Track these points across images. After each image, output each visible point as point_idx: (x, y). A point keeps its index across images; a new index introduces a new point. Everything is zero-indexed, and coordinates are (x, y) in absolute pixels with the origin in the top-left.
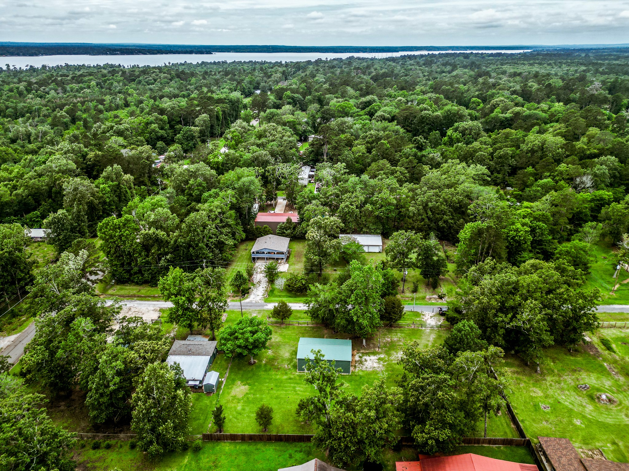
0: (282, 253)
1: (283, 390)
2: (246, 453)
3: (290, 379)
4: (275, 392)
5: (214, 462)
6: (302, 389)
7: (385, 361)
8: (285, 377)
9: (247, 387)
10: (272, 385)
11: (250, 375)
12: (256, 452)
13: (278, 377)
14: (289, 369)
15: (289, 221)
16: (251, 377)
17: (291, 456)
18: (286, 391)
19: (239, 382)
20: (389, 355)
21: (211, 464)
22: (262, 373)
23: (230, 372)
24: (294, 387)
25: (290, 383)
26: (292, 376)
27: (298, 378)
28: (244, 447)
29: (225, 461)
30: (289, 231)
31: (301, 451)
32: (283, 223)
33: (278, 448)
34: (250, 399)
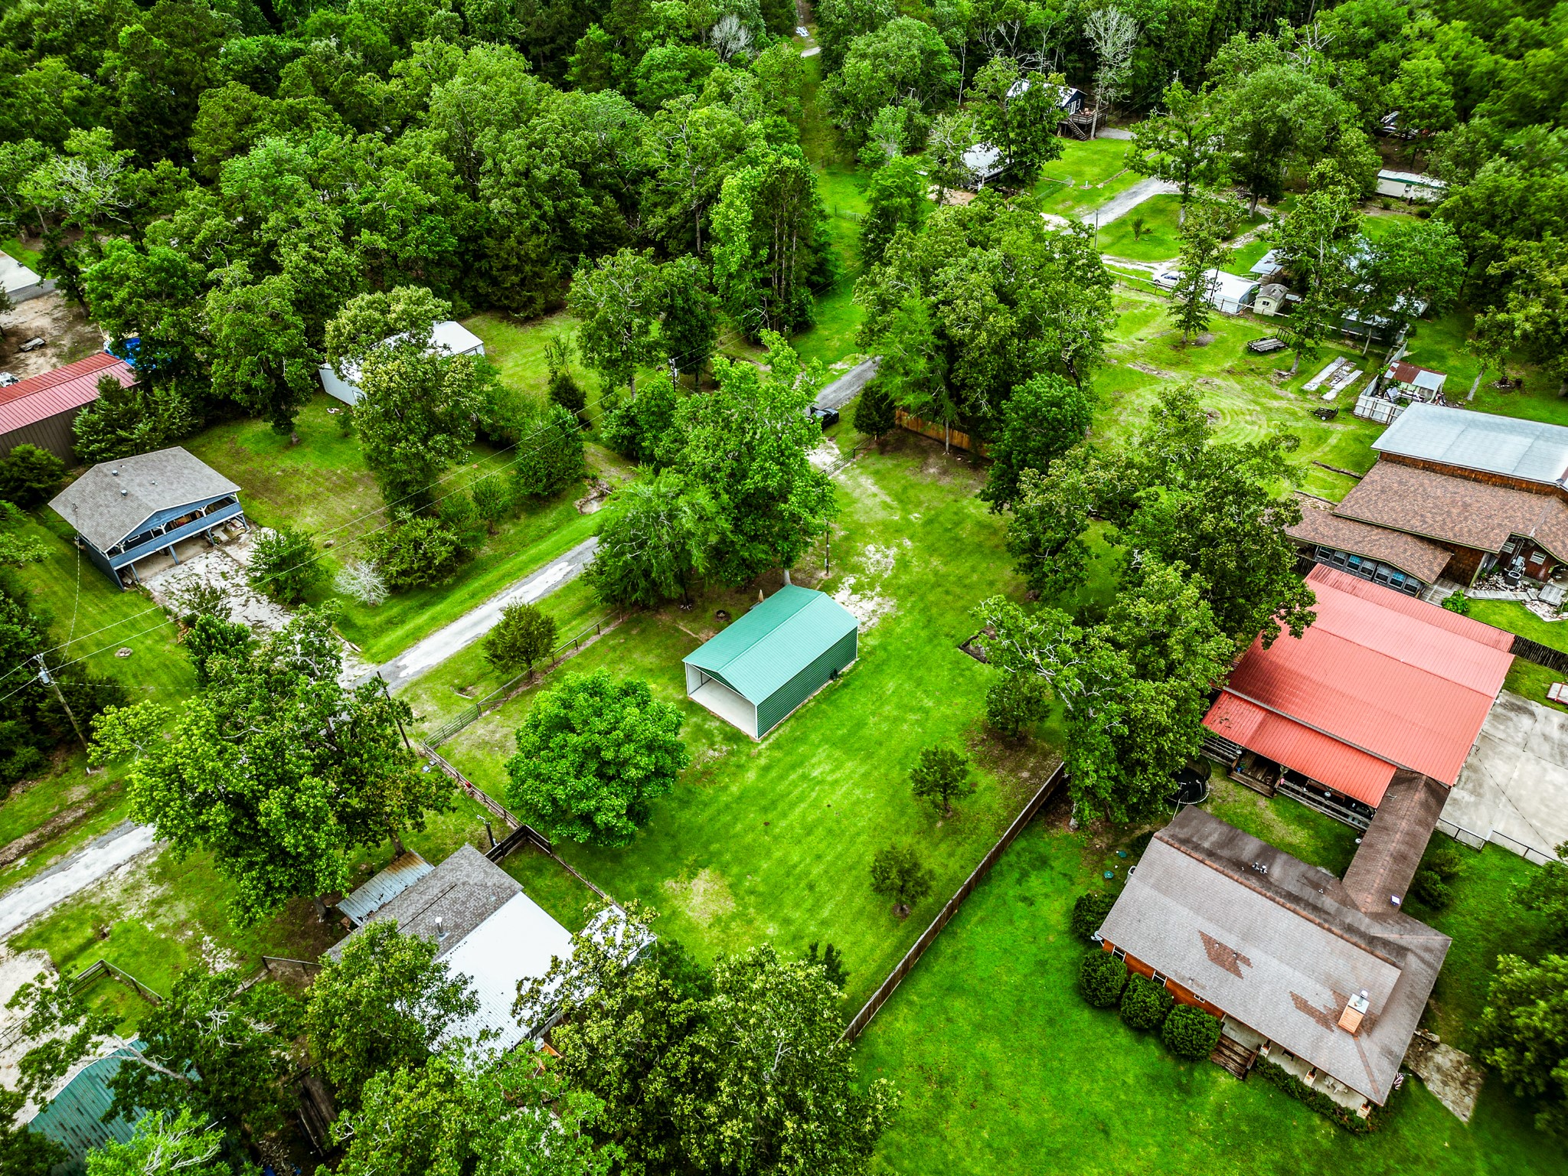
0: (226, 501)
1: (792, 805)
2: (953, 989)
3: (766, 769)
4: (783, 823)
5: (928, 1080)
6: (828, 768)
7: (872, 587)
8: (751, 776)
9: (705, 874)
10: (753, 816)
11: (666, 846)
12: (962, 963)
13: (734, 789)
14: (731, 753)
15: (109, 389)
16: (676, 850)
17: (1029, 901)
18: (801, 799)
19: (669, 883)
20: (856, 569)
21: (928, 1091)
22: (685, 816)
23: (607, 884)
24: (804, 777)
25: (781, 778)
26: (763, 761)
27: (778, 754)
28: (925, 983)
29: (944, 1049)
30: (143, 427)
31: (1024, 875)
32: (91, 406)
33: (980, 914)
34: (761, 888)
